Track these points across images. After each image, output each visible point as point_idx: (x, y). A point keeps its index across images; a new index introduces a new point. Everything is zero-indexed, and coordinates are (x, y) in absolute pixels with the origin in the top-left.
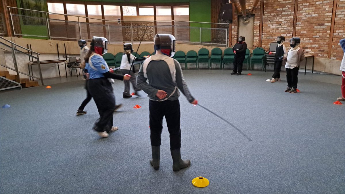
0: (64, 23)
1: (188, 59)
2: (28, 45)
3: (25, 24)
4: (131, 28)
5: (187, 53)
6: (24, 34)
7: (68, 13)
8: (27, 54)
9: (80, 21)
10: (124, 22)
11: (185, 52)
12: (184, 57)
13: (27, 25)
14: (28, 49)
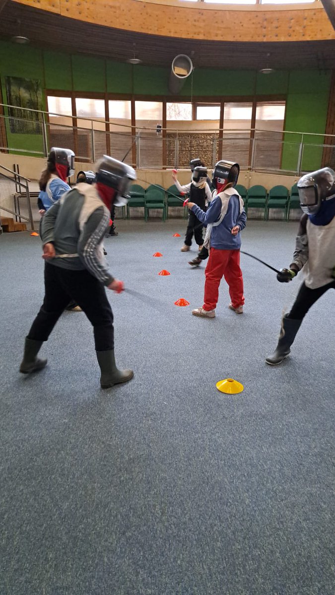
0: (71, 132)
1: (271, 201)
2: (14, 165)
3: (13, 131)
4: (177, 143)
5: (270, 191)
6: (10, 147)
7: (77, 116)
8: (13, 180)
9: (94, 129)
10: (167, 132)
11: (266, 188)
12: (263, 197)
13: (16, 133)
14: (15, 172)
